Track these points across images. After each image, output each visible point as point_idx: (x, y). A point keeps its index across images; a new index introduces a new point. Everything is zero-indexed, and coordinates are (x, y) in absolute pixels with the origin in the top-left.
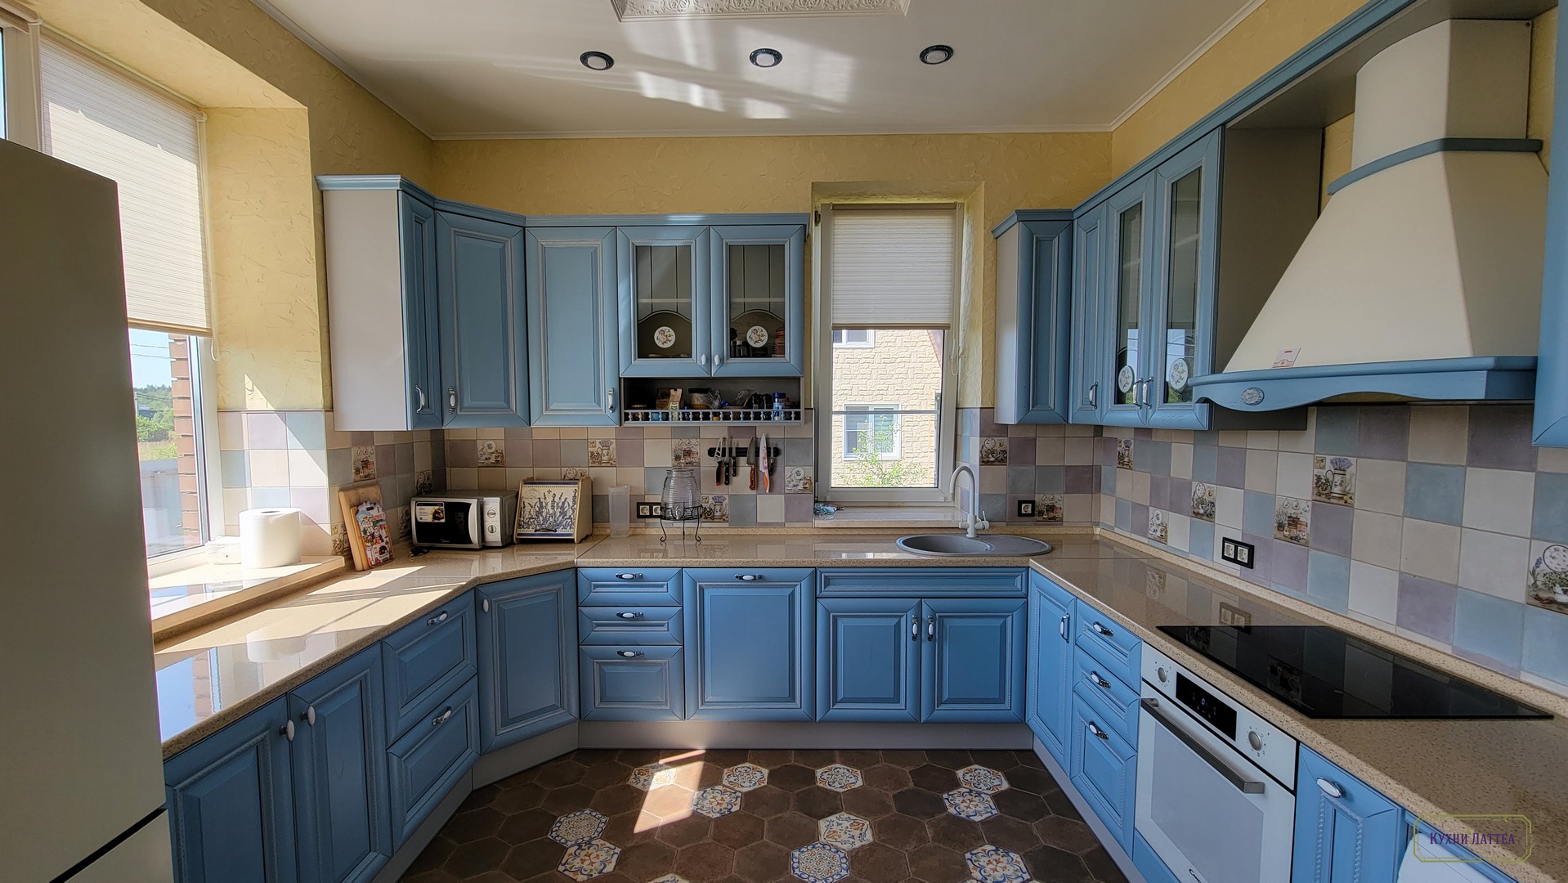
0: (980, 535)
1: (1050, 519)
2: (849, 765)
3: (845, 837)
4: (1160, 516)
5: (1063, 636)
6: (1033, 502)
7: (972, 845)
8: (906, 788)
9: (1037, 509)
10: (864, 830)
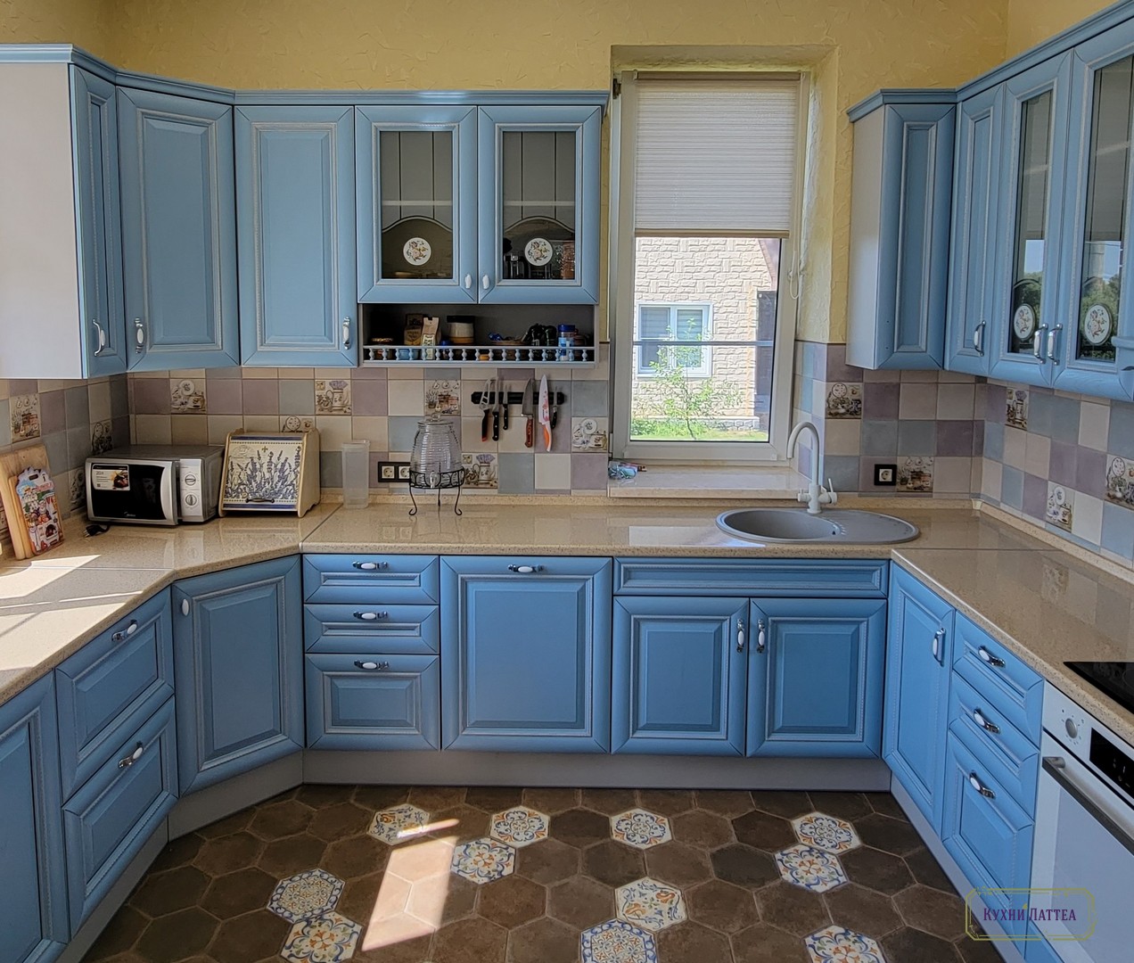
0: (824, 509)
1: (915, 489)
2: (653, 811)
3: (650, 913)
4: (1063, 495)
5: (936, 657)
6: (894, 467)
7: (814, 926)
8: (727, 844)
9: (899, 476)
10: (674, 903)
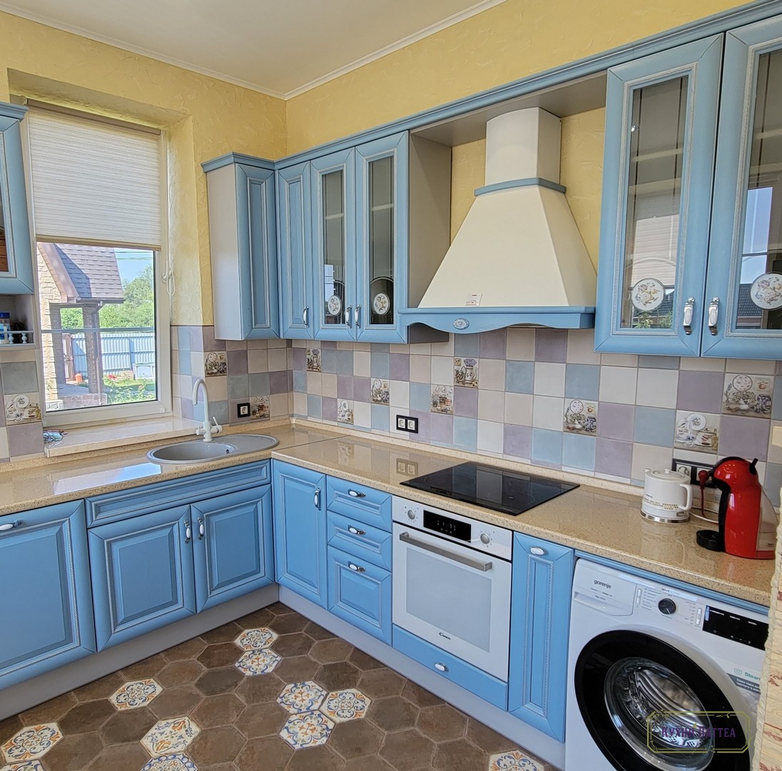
0: (215, 438)
1: (261, 416)
3: (174, 741)
4: (347, 405)
5: (317, 506)
6: (248, 404)
7: (277, 691)
8: (202, 674)
9: (251, 410)
10: (187, 726)
